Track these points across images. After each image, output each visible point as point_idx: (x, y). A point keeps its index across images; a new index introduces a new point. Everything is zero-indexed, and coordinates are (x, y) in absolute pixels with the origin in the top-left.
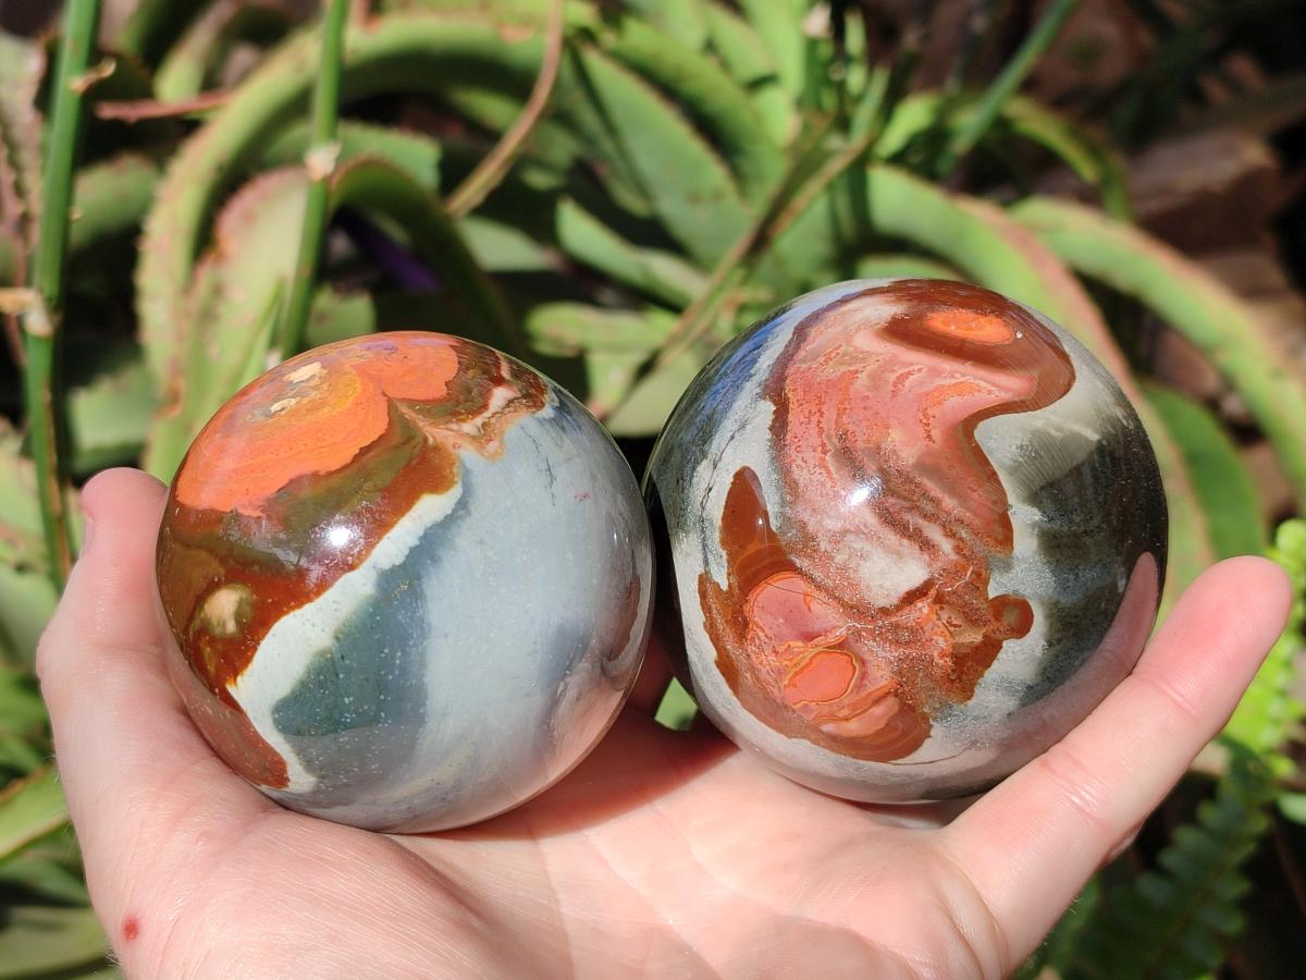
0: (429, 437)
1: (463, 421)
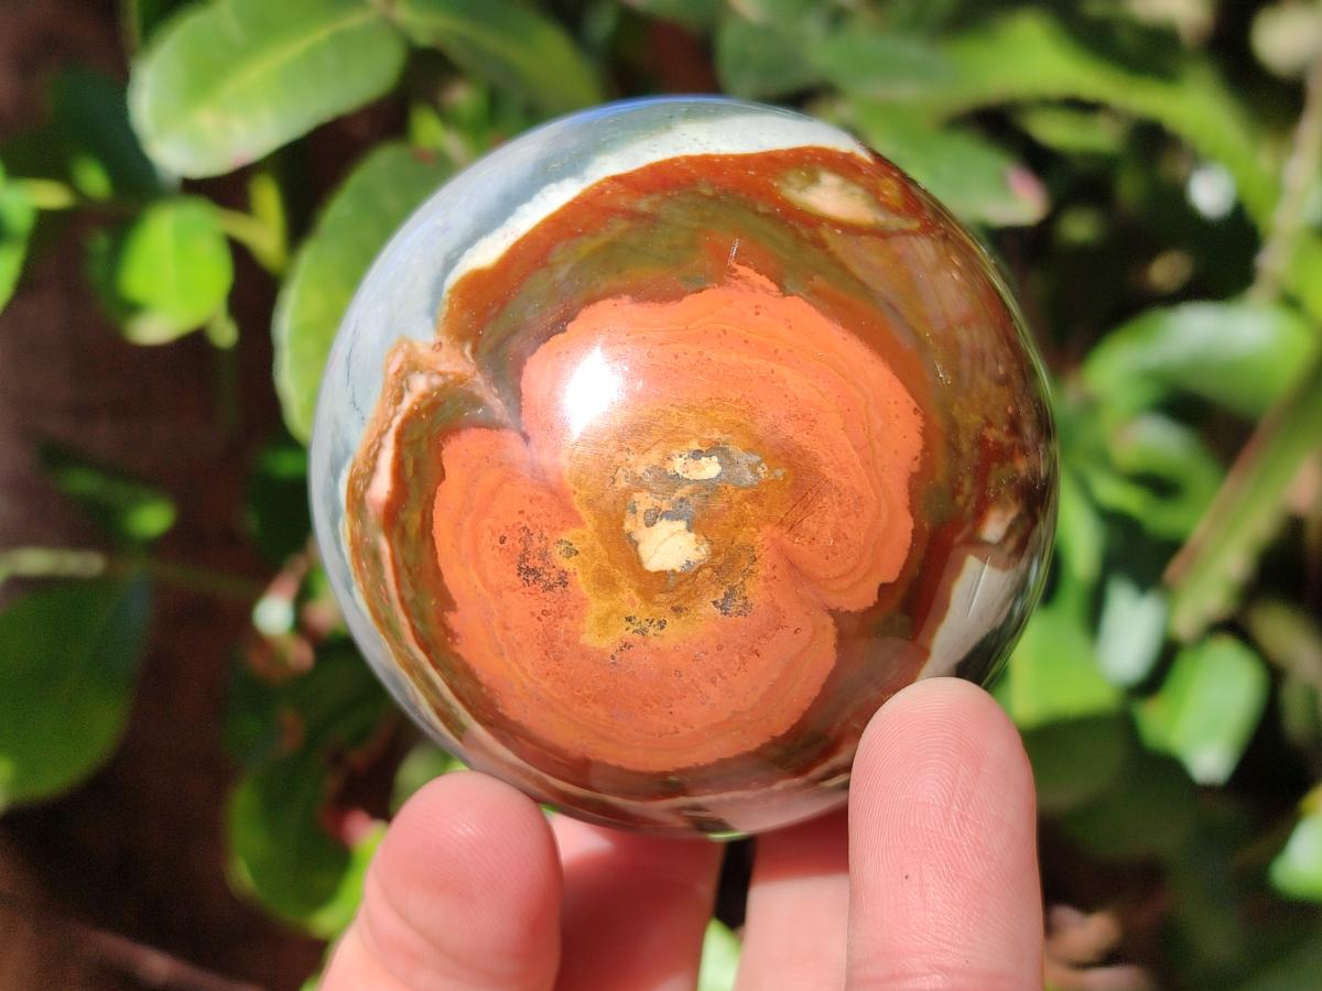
0: (469, 356)
1: (424, 397)
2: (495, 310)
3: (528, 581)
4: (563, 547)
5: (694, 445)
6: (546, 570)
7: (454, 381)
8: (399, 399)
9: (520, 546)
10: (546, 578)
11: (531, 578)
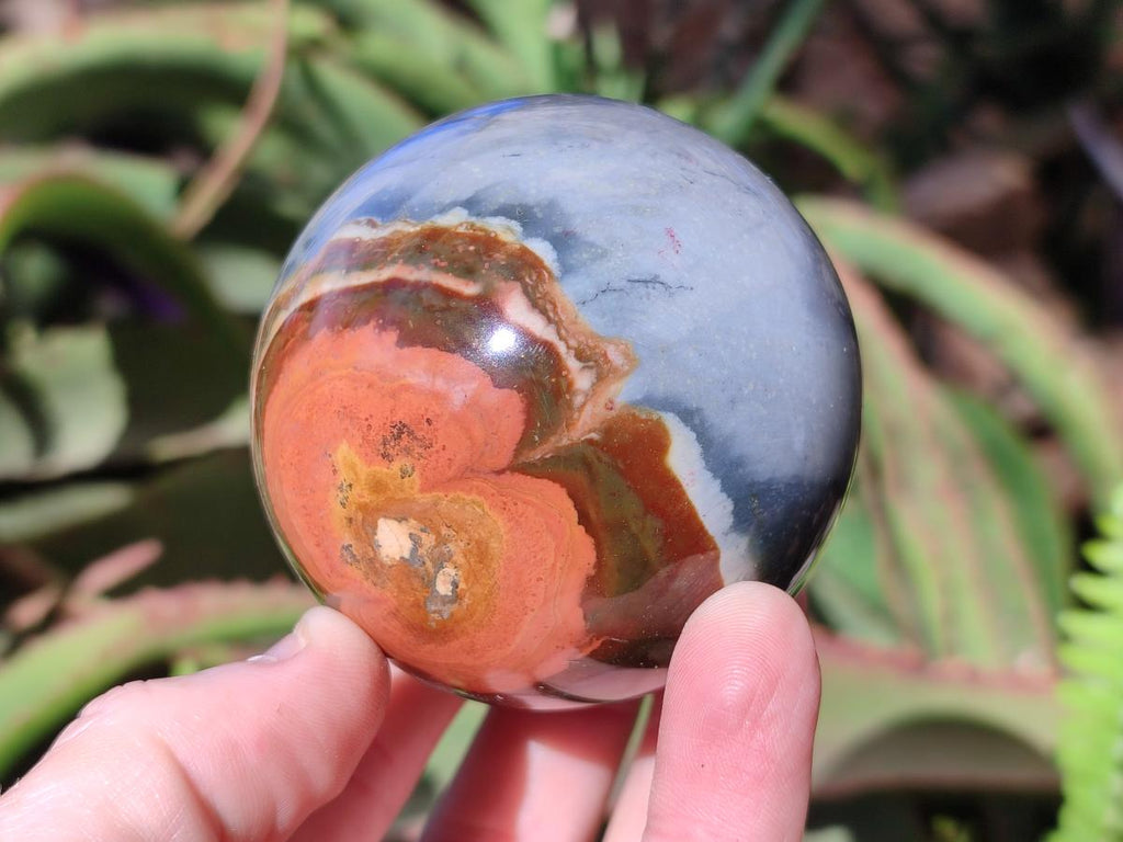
0: (588, 437)
1: (570, 385)
2: (621, 466)
3: (394, 427)
4: (409, 470)
5: (462, 586)
6: (397, 447)
7: (571, 417)
8: (580, 356)
9: (419, 434)
10: (392, 444)
11: (395, 431)
